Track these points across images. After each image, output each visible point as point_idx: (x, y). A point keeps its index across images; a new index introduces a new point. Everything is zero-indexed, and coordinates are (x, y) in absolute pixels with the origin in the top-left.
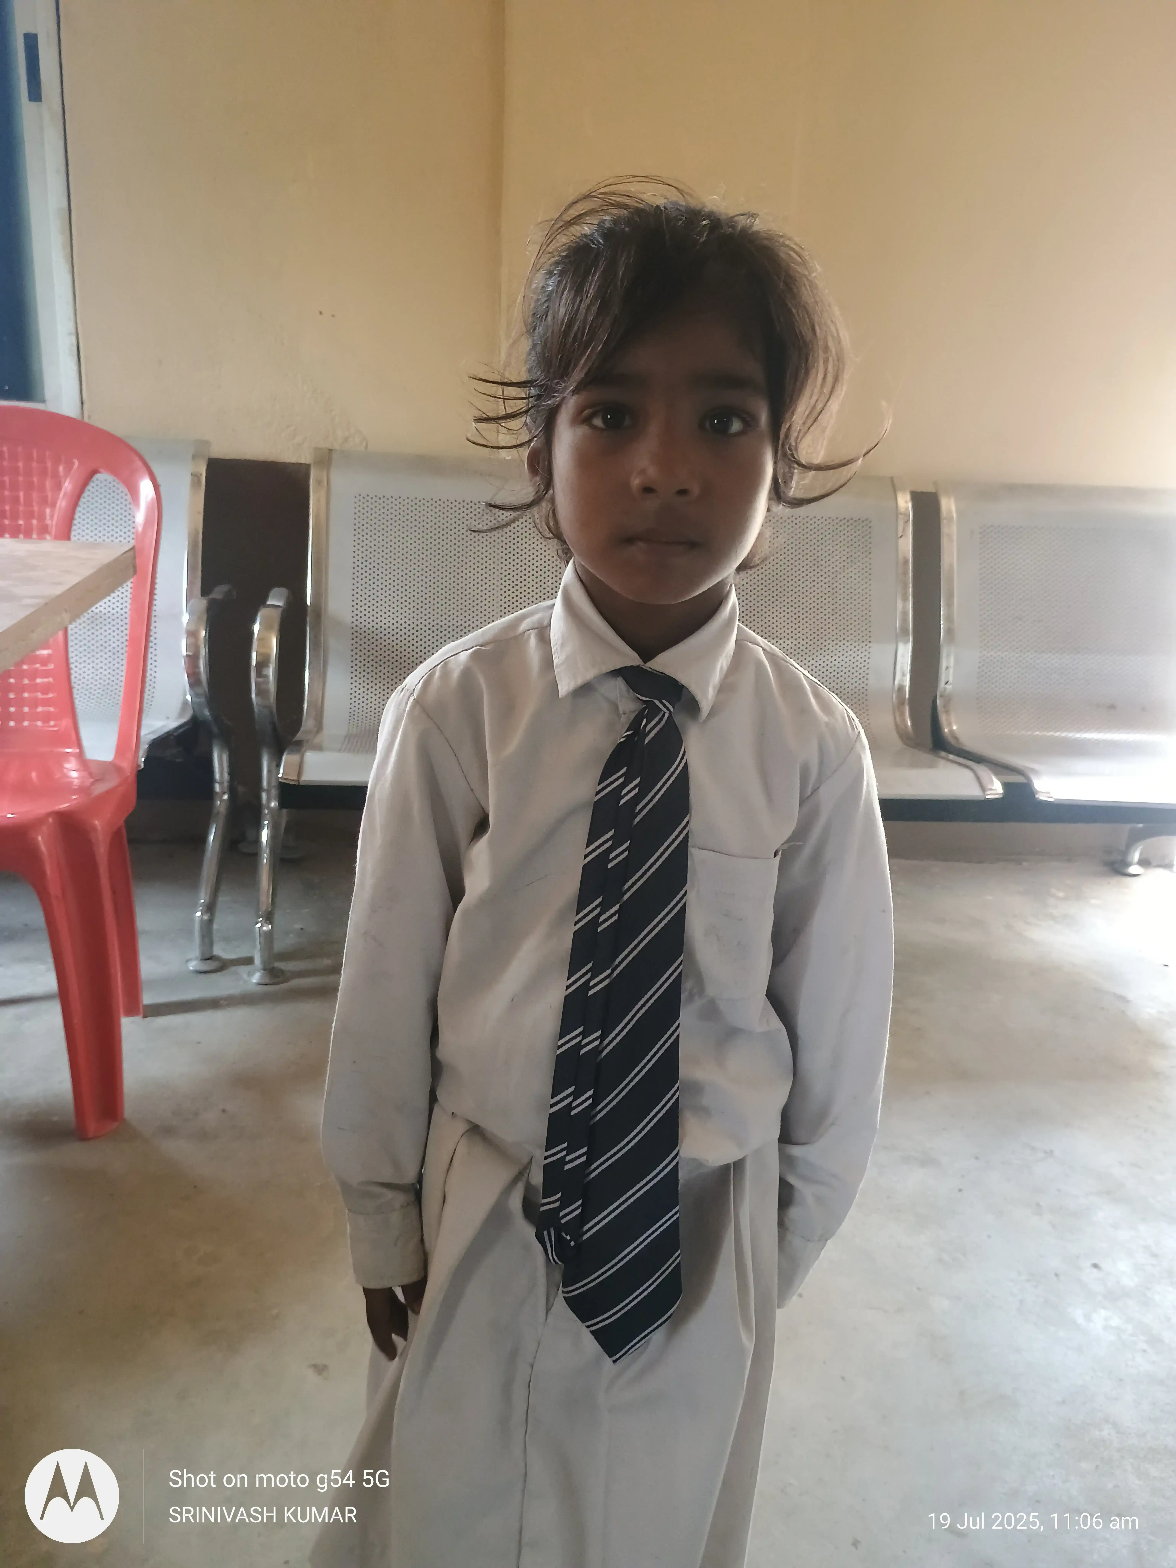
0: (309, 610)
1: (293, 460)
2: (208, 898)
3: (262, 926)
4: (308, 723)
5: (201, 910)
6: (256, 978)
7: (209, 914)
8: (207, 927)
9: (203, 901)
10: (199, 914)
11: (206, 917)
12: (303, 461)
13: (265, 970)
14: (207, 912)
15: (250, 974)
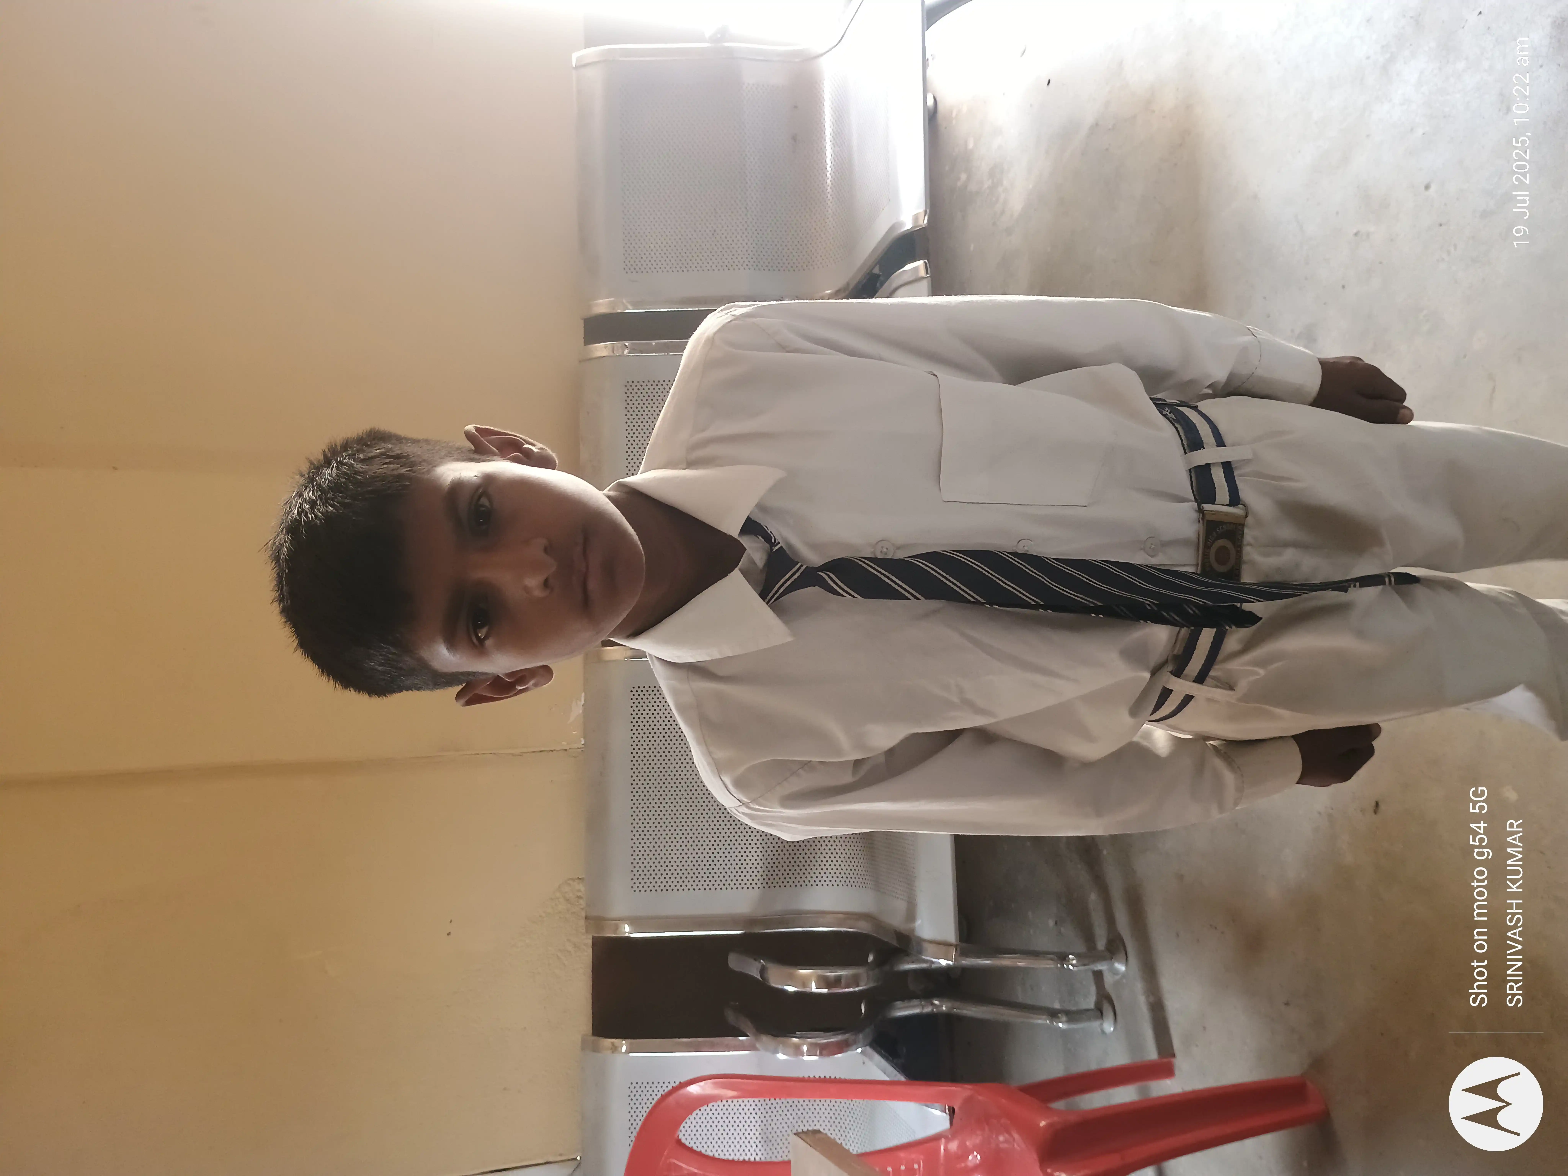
0: (748, 931)
1: (590, 951)
2: (1044, 1017)
3: (1072, 965)
4: (863, 927)
5: (1057, 1023)
6: (1121, 967)
7: (1060, 1015)
8: (1073, 1016)
9: (1048, 1022)
10: (1060, 1025)
11: (1064, 1019)
12: (590, 942)
13: (1112, 959)
14: (1058, 1018)
15: (1115, 972)
